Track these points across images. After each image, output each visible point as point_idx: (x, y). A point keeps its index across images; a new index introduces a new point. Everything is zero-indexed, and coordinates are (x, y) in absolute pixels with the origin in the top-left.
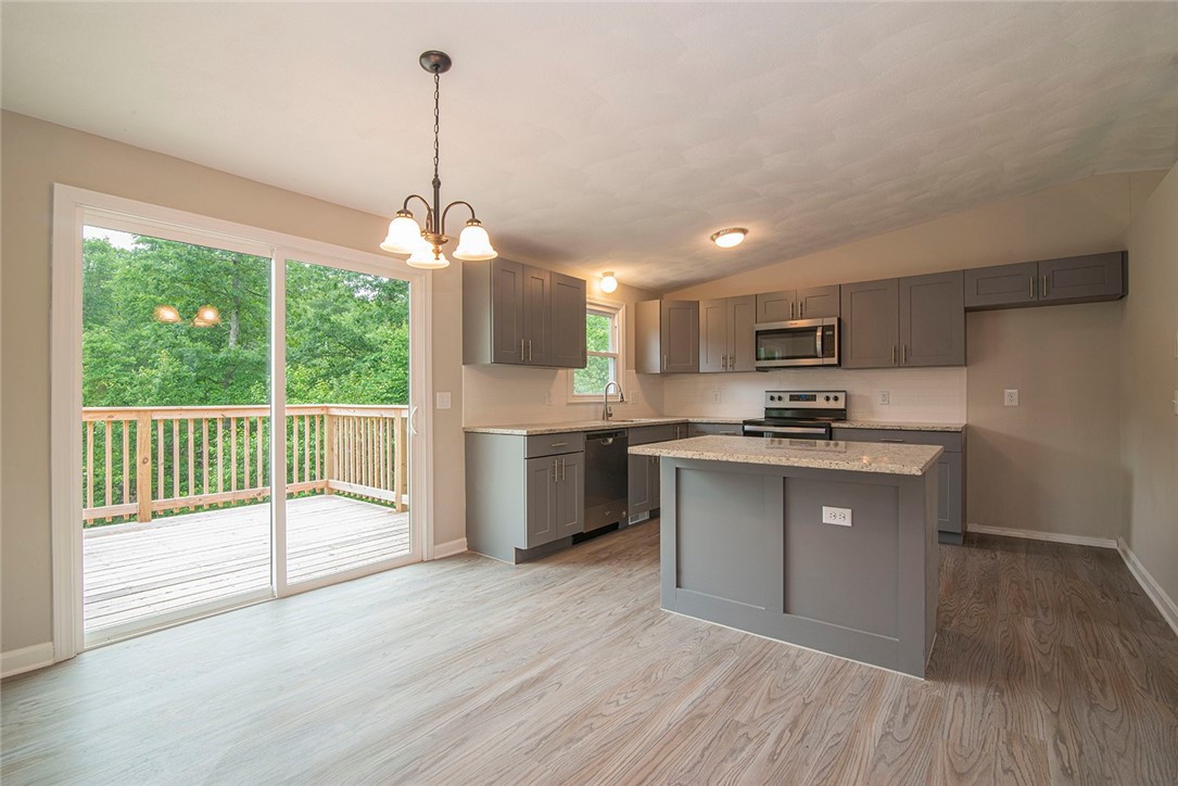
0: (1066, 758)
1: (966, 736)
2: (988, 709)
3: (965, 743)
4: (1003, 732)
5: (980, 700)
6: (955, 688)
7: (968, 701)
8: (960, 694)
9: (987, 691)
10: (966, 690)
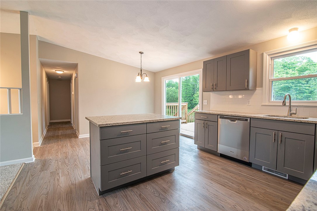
0: (58, 176)
1: (77, 170)
2: (74, 178)
3: (76, 169)
4: (70, 174)
5: (76, 179)
6: (83, 179)
7: (79, 178)
8: (81, 178)
9: (75, 182)
10: (80, 180)
